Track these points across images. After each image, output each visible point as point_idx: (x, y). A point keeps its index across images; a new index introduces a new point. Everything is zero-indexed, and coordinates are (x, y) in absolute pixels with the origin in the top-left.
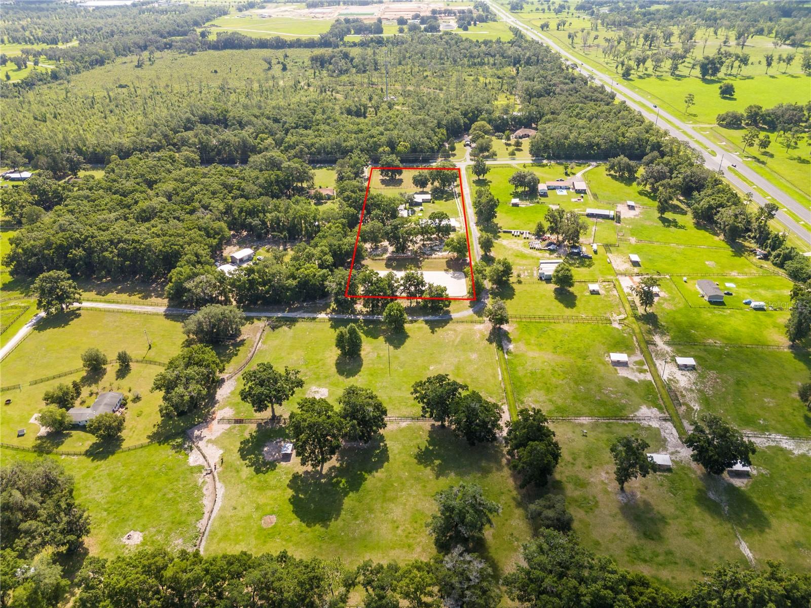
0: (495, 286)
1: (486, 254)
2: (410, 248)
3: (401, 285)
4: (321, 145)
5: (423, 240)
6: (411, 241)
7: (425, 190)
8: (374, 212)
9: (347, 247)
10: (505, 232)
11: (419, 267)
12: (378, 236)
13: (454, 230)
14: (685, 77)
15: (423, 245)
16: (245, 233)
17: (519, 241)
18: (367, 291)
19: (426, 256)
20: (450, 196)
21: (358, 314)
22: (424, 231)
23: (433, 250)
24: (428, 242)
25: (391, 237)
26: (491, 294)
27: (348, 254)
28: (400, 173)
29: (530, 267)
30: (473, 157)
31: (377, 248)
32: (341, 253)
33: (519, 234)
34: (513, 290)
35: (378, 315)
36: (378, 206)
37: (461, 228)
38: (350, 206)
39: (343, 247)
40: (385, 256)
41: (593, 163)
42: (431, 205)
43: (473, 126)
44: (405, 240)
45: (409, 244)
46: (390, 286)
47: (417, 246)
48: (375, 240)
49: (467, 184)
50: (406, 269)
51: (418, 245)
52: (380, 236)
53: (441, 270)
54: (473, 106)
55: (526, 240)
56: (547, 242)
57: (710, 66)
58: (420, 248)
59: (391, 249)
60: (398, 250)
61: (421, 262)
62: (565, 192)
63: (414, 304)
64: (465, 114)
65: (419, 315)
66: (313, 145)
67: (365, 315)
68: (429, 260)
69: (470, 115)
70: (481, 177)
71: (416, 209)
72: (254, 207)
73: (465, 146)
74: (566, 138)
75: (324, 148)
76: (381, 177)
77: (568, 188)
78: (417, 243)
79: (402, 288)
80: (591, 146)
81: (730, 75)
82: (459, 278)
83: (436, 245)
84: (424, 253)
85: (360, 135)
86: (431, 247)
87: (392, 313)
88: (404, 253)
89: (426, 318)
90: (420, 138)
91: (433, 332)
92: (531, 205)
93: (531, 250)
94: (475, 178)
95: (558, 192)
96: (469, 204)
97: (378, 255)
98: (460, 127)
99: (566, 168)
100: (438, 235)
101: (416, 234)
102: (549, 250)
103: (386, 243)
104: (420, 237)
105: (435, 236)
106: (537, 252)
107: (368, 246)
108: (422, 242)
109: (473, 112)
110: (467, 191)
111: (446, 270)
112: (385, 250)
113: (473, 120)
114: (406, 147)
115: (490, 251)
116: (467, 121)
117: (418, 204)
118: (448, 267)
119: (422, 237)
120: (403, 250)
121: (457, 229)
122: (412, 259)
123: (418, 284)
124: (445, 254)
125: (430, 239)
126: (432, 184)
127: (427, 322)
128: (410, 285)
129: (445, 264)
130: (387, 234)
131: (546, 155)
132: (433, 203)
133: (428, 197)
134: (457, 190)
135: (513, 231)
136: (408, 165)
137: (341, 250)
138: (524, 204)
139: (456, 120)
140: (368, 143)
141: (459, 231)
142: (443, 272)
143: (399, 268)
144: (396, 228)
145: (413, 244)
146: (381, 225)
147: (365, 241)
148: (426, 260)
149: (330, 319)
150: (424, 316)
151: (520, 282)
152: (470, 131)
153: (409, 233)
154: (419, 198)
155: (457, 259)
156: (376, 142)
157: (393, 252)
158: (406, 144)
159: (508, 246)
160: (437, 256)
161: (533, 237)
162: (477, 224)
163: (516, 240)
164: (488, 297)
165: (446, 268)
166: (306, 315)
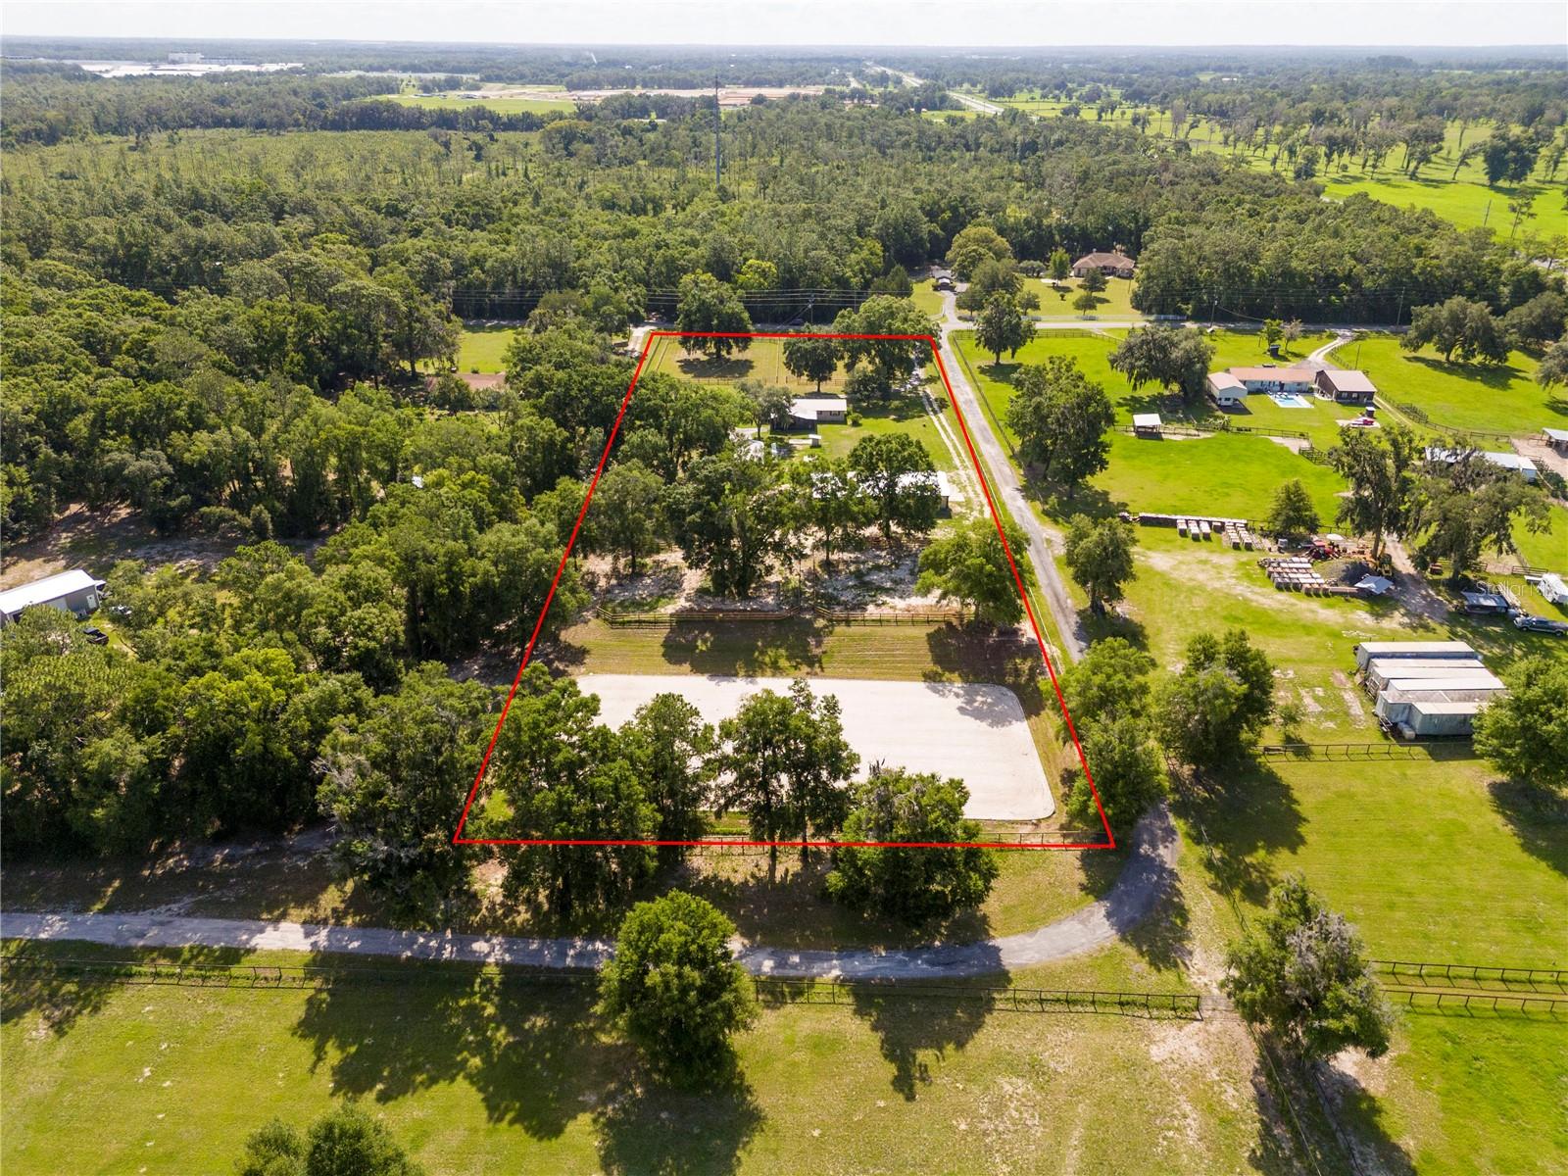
0: (1186, 770)
1: (1096, 608)
2: (773, 578)
3: (724, 763)
4: (503, 262)
5: (827, 545)
6: (778, 547)
7: (825, 387)
8: (633, 438)
9: (485, 565)
10: (1146, 522)
11: (812, 661)
12: (641, 529)
13: (946, 513)
14: (1446, 182)
15: (827, 565)
16: (124, 512)
17: (1215, 558)
18: (527, 819)
19: (838, 612)
20: (915, 406)
21: (480, 932)
22: (829, 513)
23: (867, 587)
24: (846, 556)
25: (697, 528)
26: (1181, 810)
27: (491, 599)
28: (745, 341)
29: (1311, 670)
30: (966, 313)
31: (637, 573)
32: (455, 594)
33: (1206, 528)
34: (1279, 790)
35: (590, 937)
36: (651, 415)
37: (968, 504)
38: (542, 412)
39: (467, 565)
40: (668, 609)
41: (1340, 332)
42: (847, 430)
43: (958, 240)
44: (754, 548)
45: (770, 559)
46: (664, 772)
47: (802, 567)
48: (627, 539)
49: (962, 377)
50: (753, 669)
51: (806, 565)
52: (649, 524)
53: (908, 676)
54: (955, 193)
55: (1245, 556)
56: (1339, 564)
57: (1512, 154)
58: (812, 576)
59: (694, 579)
60: (720, 582)
61: (818, 635)
62: (1301, 402)
63: (790, 864)
64: (932, 215)
65: (817, 947)
66: (478, 261)
67: (524, 934)
68: (854, 629)
69: (947, 215)
70: (1006, 358)
71: (794, 441)
72: (161, 409)
73: (936, 288)
74: (1252, 255)
75: (514, 273)
76: (683, 354)
77: (1305, 390)
78: (802, 556)
79: (728, 778)
80: (1330, 281)
81: (1551, 182)
82: (998, 720)
83: (878, 568)
84: (831, 600)
85: (628, 244)
86: (858, 575)
87: (653, 977)
88: (745, 597)
89: (861, 966)
90: (806, 251)
91: (905, 1084)
92: (1203, 435)
93: (1283, 596)
94: (987, 358)
95: (1278, 400)
96: (982, 430)
97: (638, 605)
98: (919, 242)
99: (1273, 336)
100: (886, 528)
101: (800, 521)
102: (1367, 596)
103: (674, 557)
104: (814, 535)
105: (872, 531)
106: (1315, 604)
107: (599, 565)
108: (821, 555)
109: (954, 209)
110: (965, 393)
111: (930, 678)
112: (671, 584)
113: (956, 224)
114: (764, 274)
115: (1116, 595)
116: (938, 231)
117: (804, 427)
118: (937, 661)
119: (821, 534)
120: (742, 585)
121: (956, 509)
122: (780, 622)
123: (810, 763)
124: (920, 603)
125: (859, 545)
126: (849, 367)
127: (865, 995)
128: (772, 767)
129: (924, 648)
130: (675, 514)
131: (1189, 308)
132: (855, 424)
133: (840, 405)
134: (932, 391)
135: (1180, 519)
136: (768, 327)
137: (454, 577)
138: (1177, 434)
139: (909, 225)
140: (650, 262)
141: (962, 516)
142: (921, 686)
143: (719, 664)
144: (712, 488)
145: (787, 562)
146: (654, 480)
147: (589, 545)
148: (840, 629)
149: (321, 963)
150: (846, 952)
151: (1299, 749)
152: (950, 255)
153: (772, 518)
154: (805, 409)
155: (977, 628)
156: (673, 260)
157: (702, 592)
158: (765, 264)
159: (1182, 575)
160: (886, 612)
161: (1267, 543)
162: (1029, 491)
163: (1202, 552)
164: (1170, 832)
165: (931, 667)
166: (194, 933)
